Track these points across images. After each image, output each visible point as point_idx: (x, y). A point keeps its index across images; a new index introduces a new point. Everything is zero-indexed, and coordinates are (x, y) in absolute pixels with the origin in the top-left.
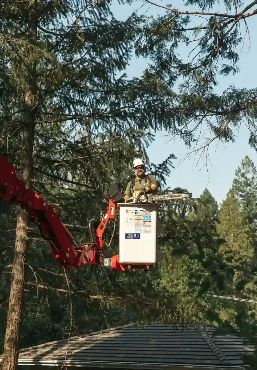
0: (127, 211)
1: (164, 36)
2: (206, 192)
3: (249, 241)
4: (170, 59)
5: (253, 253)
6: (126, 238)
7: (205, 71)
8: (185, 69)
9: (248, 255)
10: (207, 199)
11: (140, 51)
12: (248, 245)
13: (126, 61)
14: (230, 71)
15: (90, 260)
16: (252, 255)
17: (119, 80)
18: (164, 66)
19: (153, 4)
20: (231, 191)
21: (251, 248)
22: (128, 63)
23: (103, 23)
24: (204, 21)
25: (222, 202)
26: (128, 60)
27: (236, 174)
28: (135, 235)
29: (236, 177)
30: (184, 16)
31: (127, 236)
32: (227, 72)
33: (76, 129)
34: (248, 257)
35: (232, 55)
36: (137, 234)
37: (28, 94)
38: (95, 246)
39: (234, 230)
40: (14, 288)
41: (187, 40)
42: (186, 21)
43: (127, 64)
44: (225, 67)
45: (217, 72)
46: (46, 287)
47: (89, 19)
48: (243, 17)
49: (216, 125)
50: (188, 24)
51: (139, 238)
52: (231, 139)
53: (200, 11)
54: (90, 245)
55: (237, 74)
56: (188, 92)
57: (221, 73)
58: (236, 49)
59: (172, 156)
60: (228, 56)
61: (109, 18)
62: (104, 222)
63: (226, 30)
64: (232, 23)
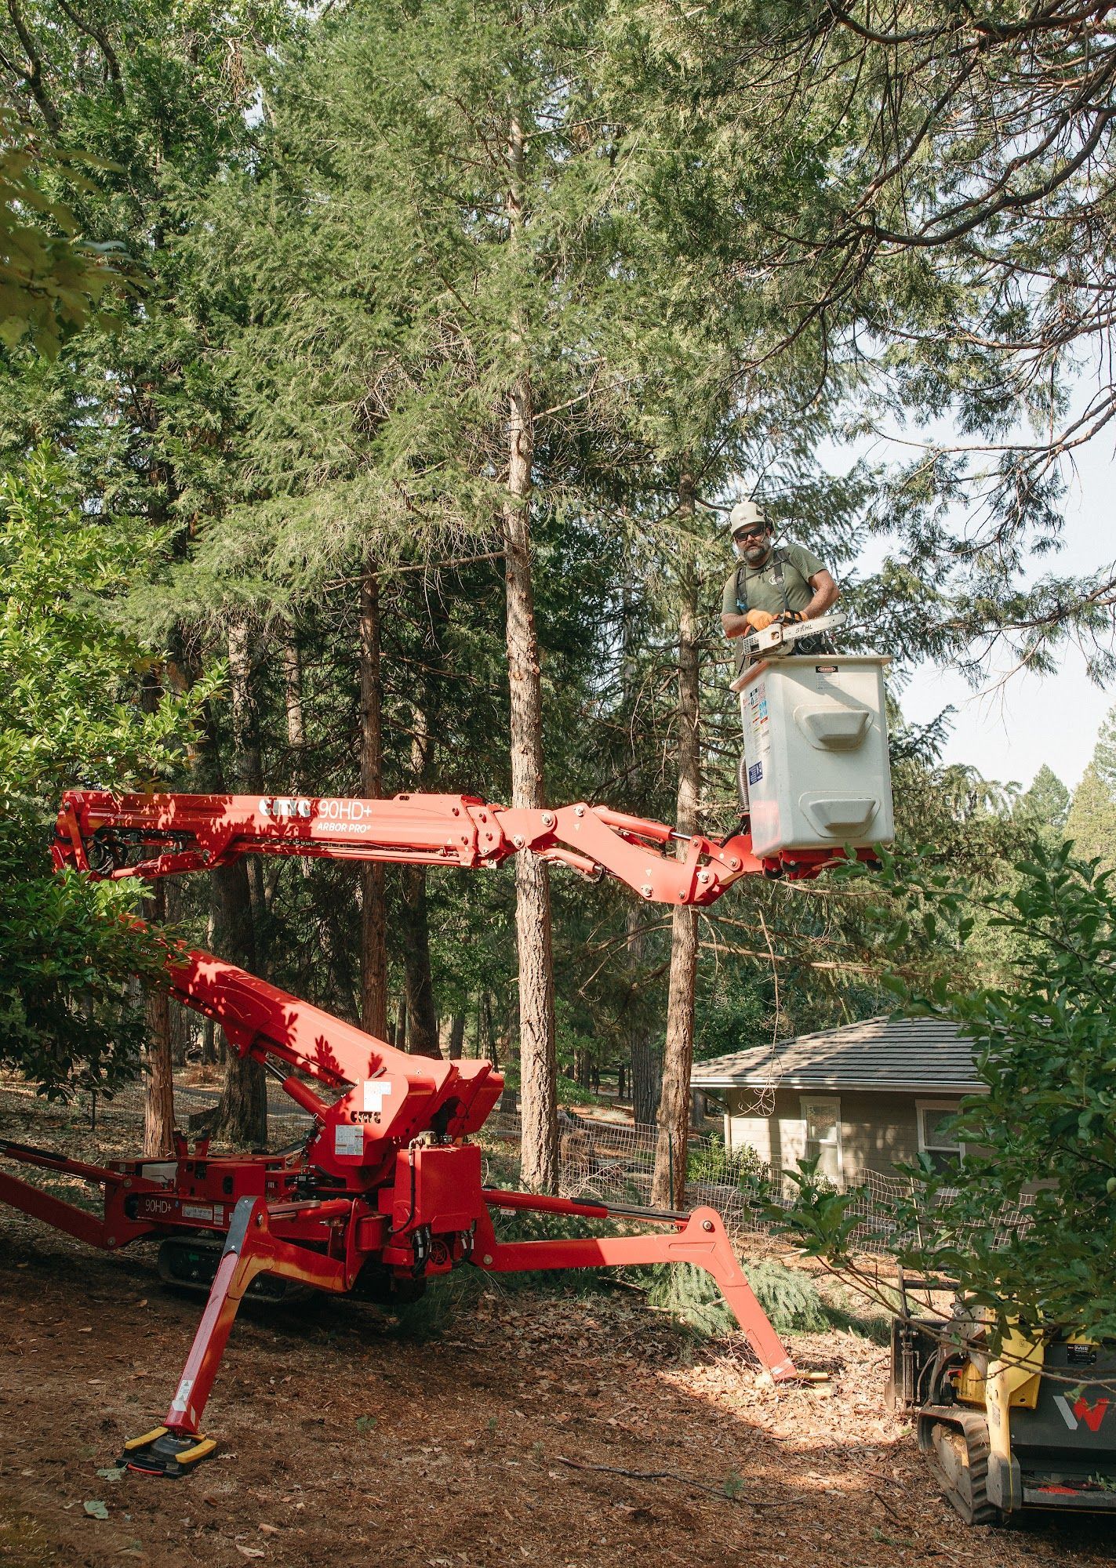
1: (923, 495)
2: (1045, 770)
4: (933, 534)
7: (1001, 551)
8: (963, 550)
10: (1048, 782)
11: (878, 525)
14: (1050, 546)
17: (845, 581)
18: (925, 549)
20: (1091, 767)
23: (806, 482)
24: (991, 462)
25: (1075, 787)
27: (1100, 736)
29: (1100, 741)
30: (956, 456)
32: (1044, 550)
35: (1050, 518)
37: (686, 618)
39: (1102, 837)
40: (679, 964)
41: (966, 499)
42: (961, 465)
44: (1040, 541)
45: (1024, 552)
47: (782, 478)
48: (1067, 448)
49: (1021, 645)
50: (966, 469)
52: (1051, 669)
53: (987, 444)
55: (1062, 551)
56: (967, 591)
57: (1033, 552)
58: (1056, 506)
59: (950, 707)
60: (1045, 521)
61: (816, 473)
63: (1035, 474)
64: (1045, 461)
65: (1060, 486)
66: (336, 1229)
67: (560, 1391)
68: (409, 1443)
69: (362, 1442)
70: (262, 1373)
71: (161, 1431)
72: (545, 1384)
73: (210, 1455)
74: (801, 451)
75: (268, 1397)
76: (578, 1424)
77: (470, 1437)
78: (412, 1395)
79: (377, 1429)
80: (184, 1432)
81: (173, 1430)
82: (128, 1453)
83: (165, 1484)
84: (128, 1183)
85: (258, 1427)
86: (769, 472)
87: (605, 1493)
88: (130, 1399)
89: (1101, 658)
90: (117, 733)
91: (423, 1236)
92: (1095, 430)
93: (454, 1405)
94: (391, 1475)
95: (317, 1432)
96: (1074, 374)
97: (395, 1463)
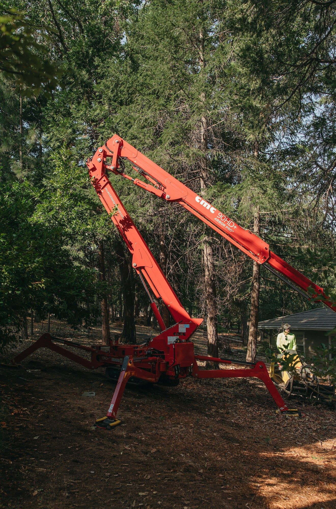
61: (297, 140)
66: (153, 365)
67: (218, 412)
68: (174, 424)
69: (161, 423)
70: (134, 404)
71: (105, 418)
72: (213, 410)
73: (119, 424)
74: (293, 133)
75: (135, 410)
76: (222, 421)
77: (192, 423)
78: (175, 411)
79: (165, 420)
80: (112, 418)
81: (109, 417)
82: (97, 423)
83: (106, 431)
84: (97, 352)
85: (132, 418)
87: (230, 440)
88: (98, 409)
90: (89, 227)
91: (178, 368)
93: (187, 415)
94: (169, 432)
95: (148, 420)
97: (170, 429)
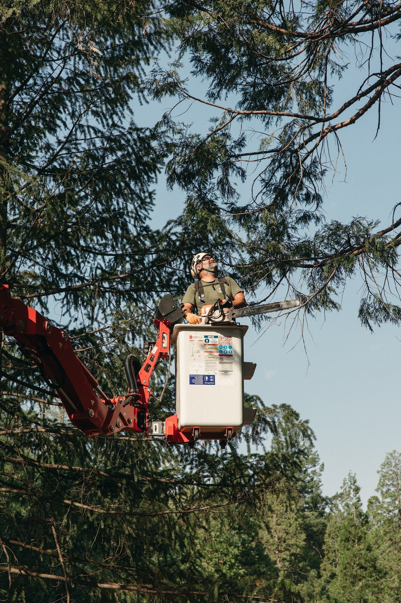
0: (191, 337)
3: (299, 524)
5: (305, 540)
6: (191, 383)
9: (298, 543)
12: (297, 529)
13: (146, 214)
14: (310, 219)
15: (129, 421)
16: (303, 543)
19: (196, 99)
21: (301, 533)
22: (150, 216)
23: (116, 133)
26: (150, 212)
28: (207, 378)
31: (193, 380)
32: (306, 222)
33: (70, 314)
34: (298, 546)
36: (209, 376)
38: (136, 398)
41: (242, 174)
43: (147, 217)
44: (302, 215)
46: (22, 572)
47: (93, 128)
48: (334, 129)
50: (243, 147)
51: (213, 383)
54: (129, 396)
60: (305, 200)
62: (152, 359)
65: (318, 171)
86: (83, 122)
89: (370, 301)
92: (358, 115)
96: (336, 76)
